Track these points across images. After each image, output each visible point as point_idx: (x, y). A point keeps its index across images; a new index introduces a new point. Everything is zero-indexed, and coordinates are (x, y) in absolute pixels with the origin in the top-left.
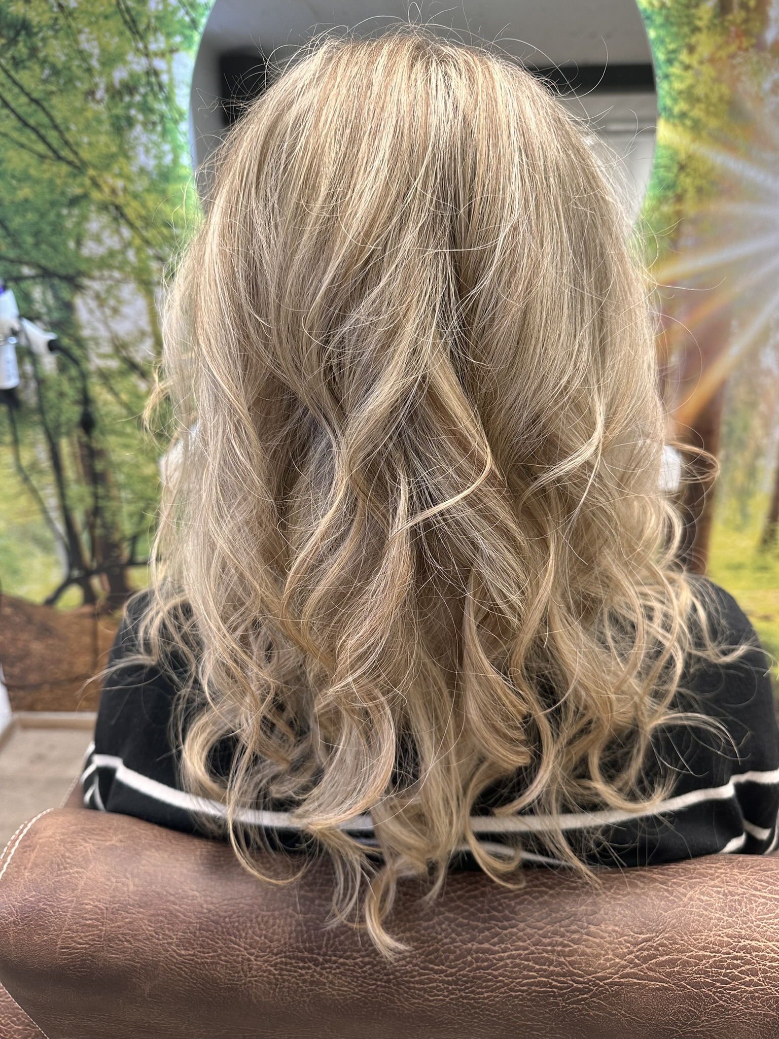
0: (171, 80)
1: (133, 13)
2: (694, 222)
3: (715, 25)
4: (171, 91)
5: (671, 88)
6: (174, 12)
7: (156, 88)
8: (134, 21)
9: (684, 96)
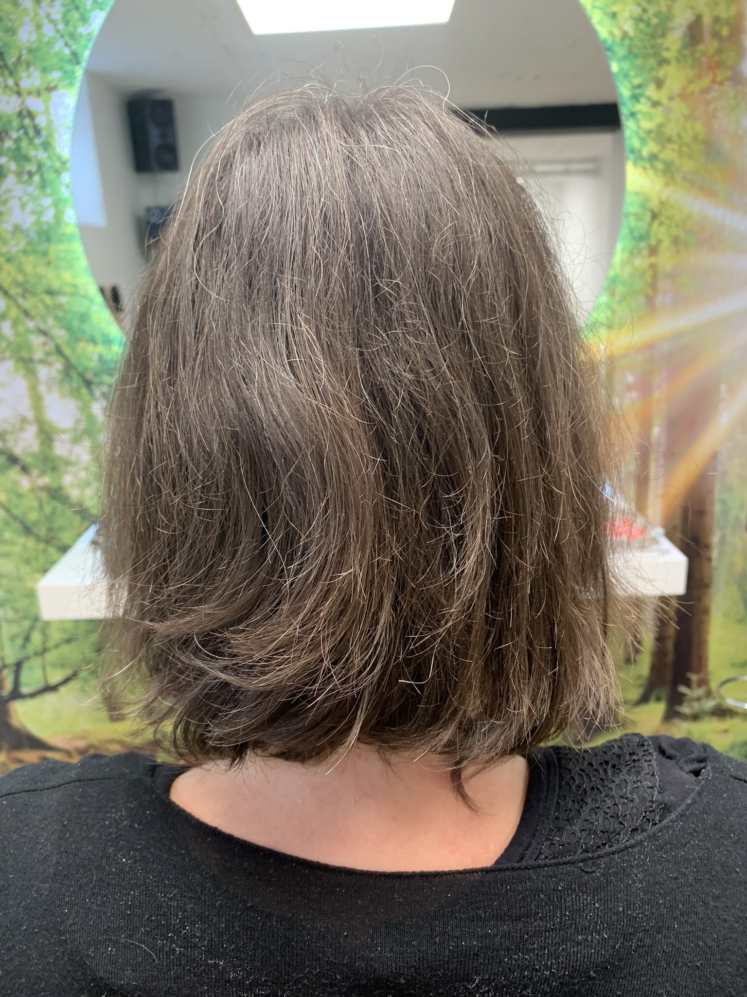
0: (50, 122)
2: (672, 276)
3: (684, 56)
4: (50, 135)
5: (639, 127)
6: (50, 44)
7: (31, 133)
9: (653, 135)
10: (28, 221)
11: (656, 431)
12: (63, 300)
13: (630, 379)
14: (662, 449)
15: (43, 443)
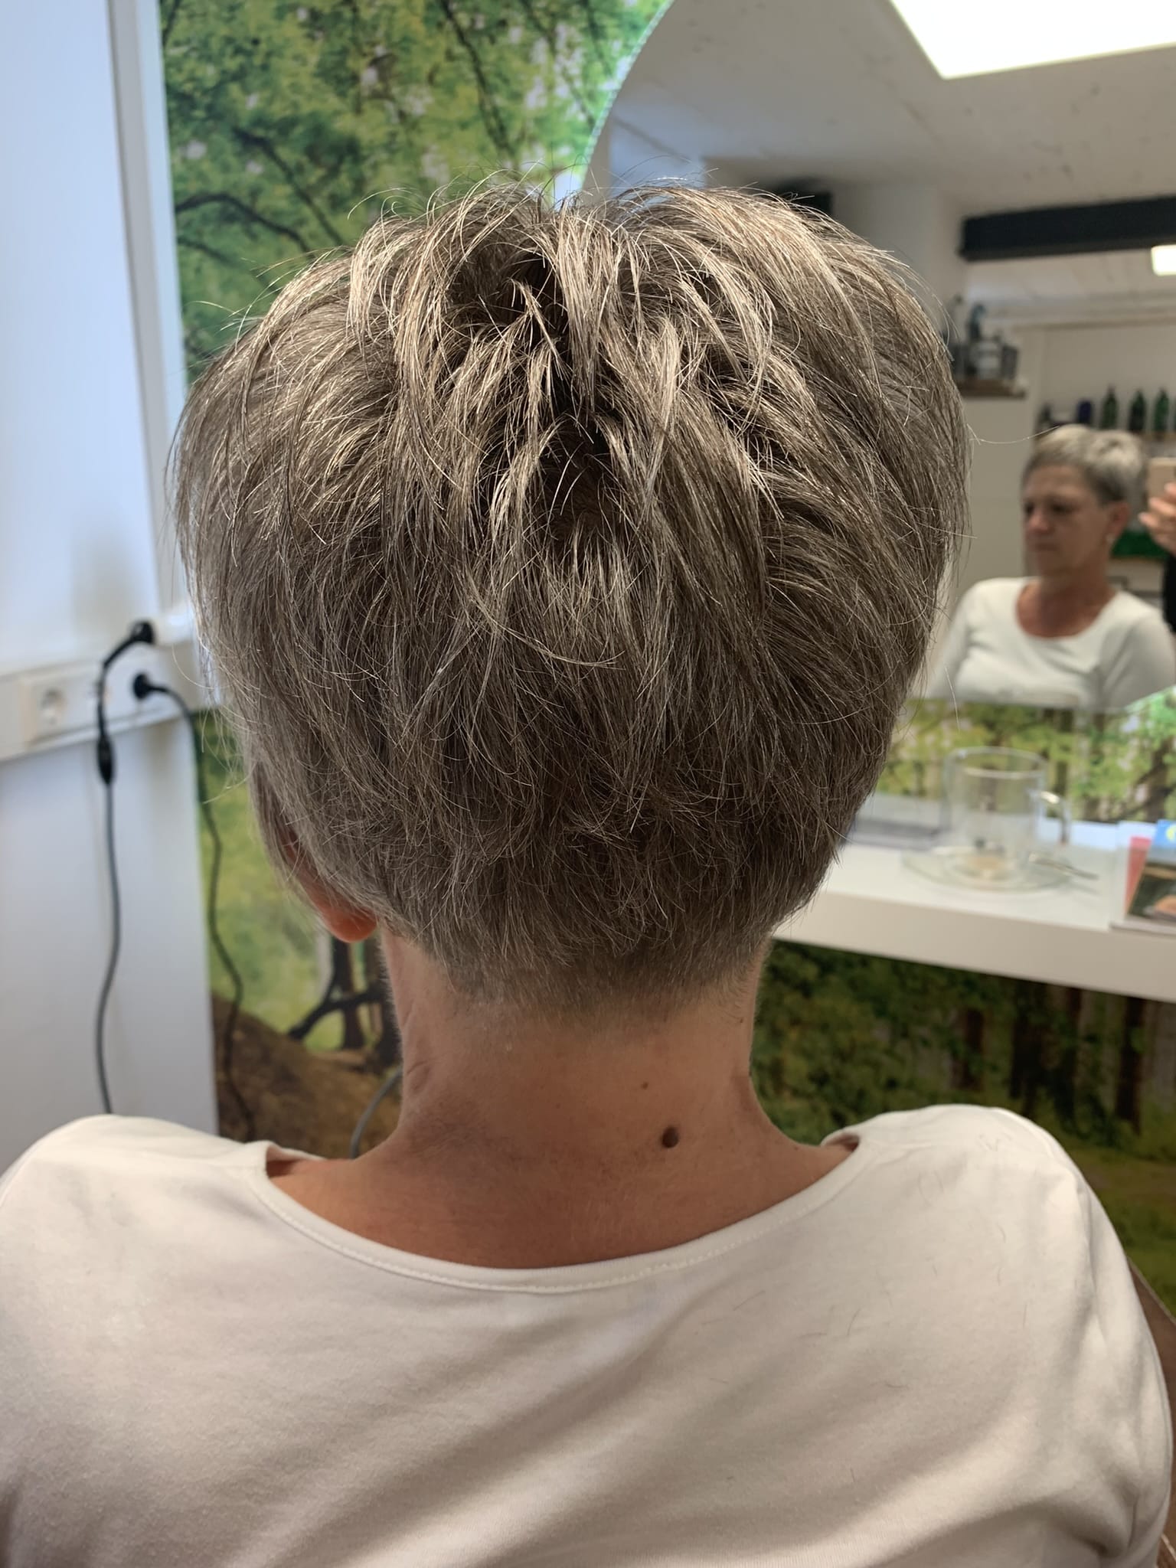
1: (503, 115)
6: (562, 110)
8: (502, 129)
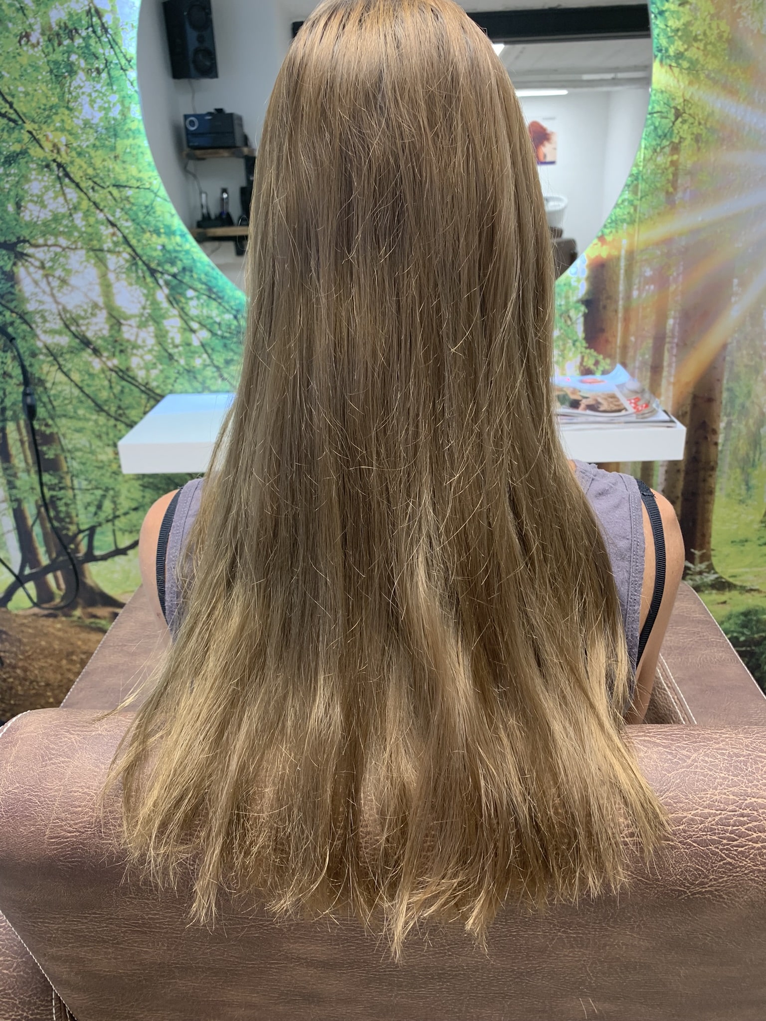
0: (116, 20)
2: (690, 173)
4: (116, 33)
5: (667, 26)
9: (680, 33)
10: (97, 117)
11: (671, 322)
12: (129, 192)
13: (649, 273)
14: (676, 340)
15: (112, 327)
